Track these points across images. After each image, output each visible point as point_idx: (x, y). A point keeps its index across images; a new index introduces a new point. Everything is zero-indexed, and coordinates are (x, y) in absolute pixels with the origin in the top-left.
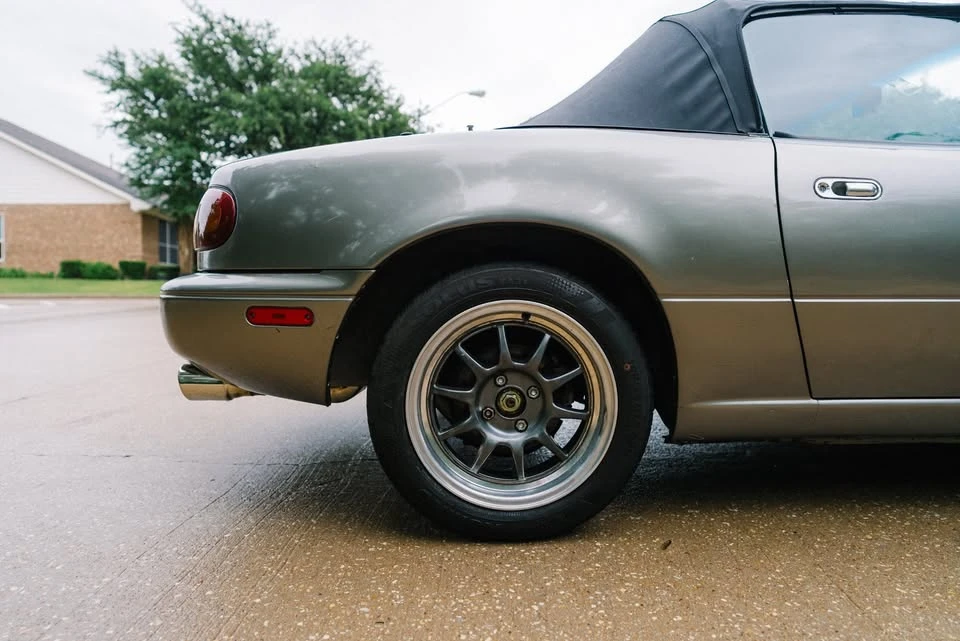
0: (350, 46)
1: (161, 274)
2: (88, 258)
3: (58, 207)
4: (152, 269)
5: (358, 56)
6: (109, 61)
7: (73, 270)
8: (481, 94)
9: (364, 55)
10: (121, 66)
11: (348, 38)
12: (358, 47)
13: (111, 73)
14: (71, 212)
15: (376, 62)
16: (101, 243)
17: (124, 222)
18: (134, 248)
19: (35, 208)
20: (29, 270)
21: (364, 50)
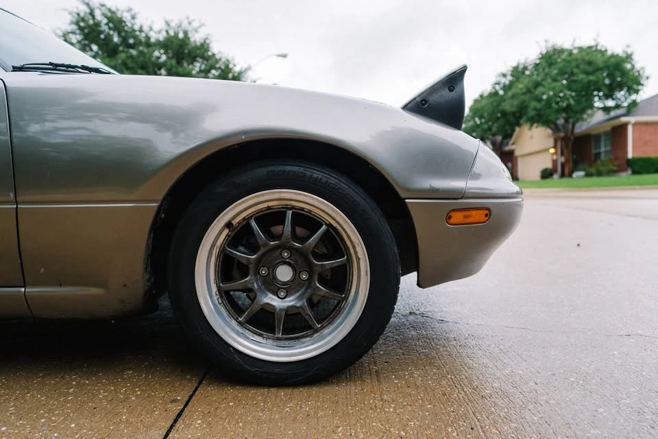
0: (190, 23)
5: (196, 31)
8: (284, 56)
9: (200, 30)
11: (188, 18)
12: (195, 24)
15: (208, 34)
21: (200, 26)
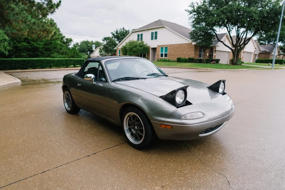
1: (197, 61)
2: (182, 57)
3: (178, 45)
4: (195, 59)
6: (191, 6)
7: (179, 60)
10: (193, 7)
13: (191, 9)
14: (180, 46)
16: (186, 53)
17: (191, 48)
18: (192, 54)
19: (173, 45)
20: (171, 60)
